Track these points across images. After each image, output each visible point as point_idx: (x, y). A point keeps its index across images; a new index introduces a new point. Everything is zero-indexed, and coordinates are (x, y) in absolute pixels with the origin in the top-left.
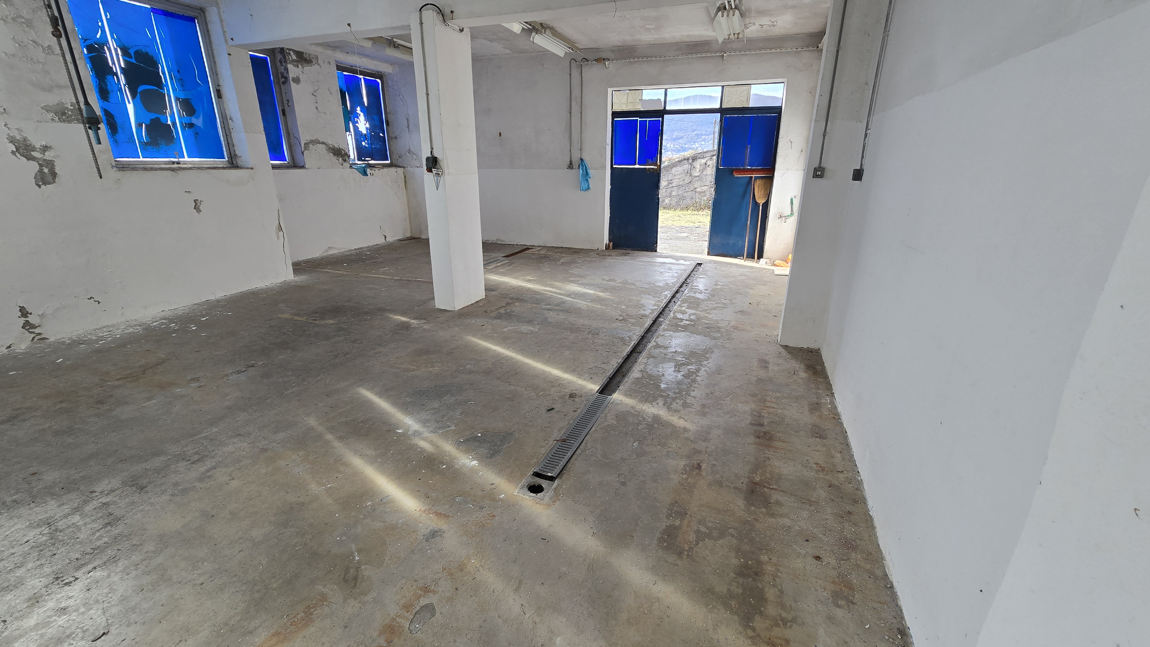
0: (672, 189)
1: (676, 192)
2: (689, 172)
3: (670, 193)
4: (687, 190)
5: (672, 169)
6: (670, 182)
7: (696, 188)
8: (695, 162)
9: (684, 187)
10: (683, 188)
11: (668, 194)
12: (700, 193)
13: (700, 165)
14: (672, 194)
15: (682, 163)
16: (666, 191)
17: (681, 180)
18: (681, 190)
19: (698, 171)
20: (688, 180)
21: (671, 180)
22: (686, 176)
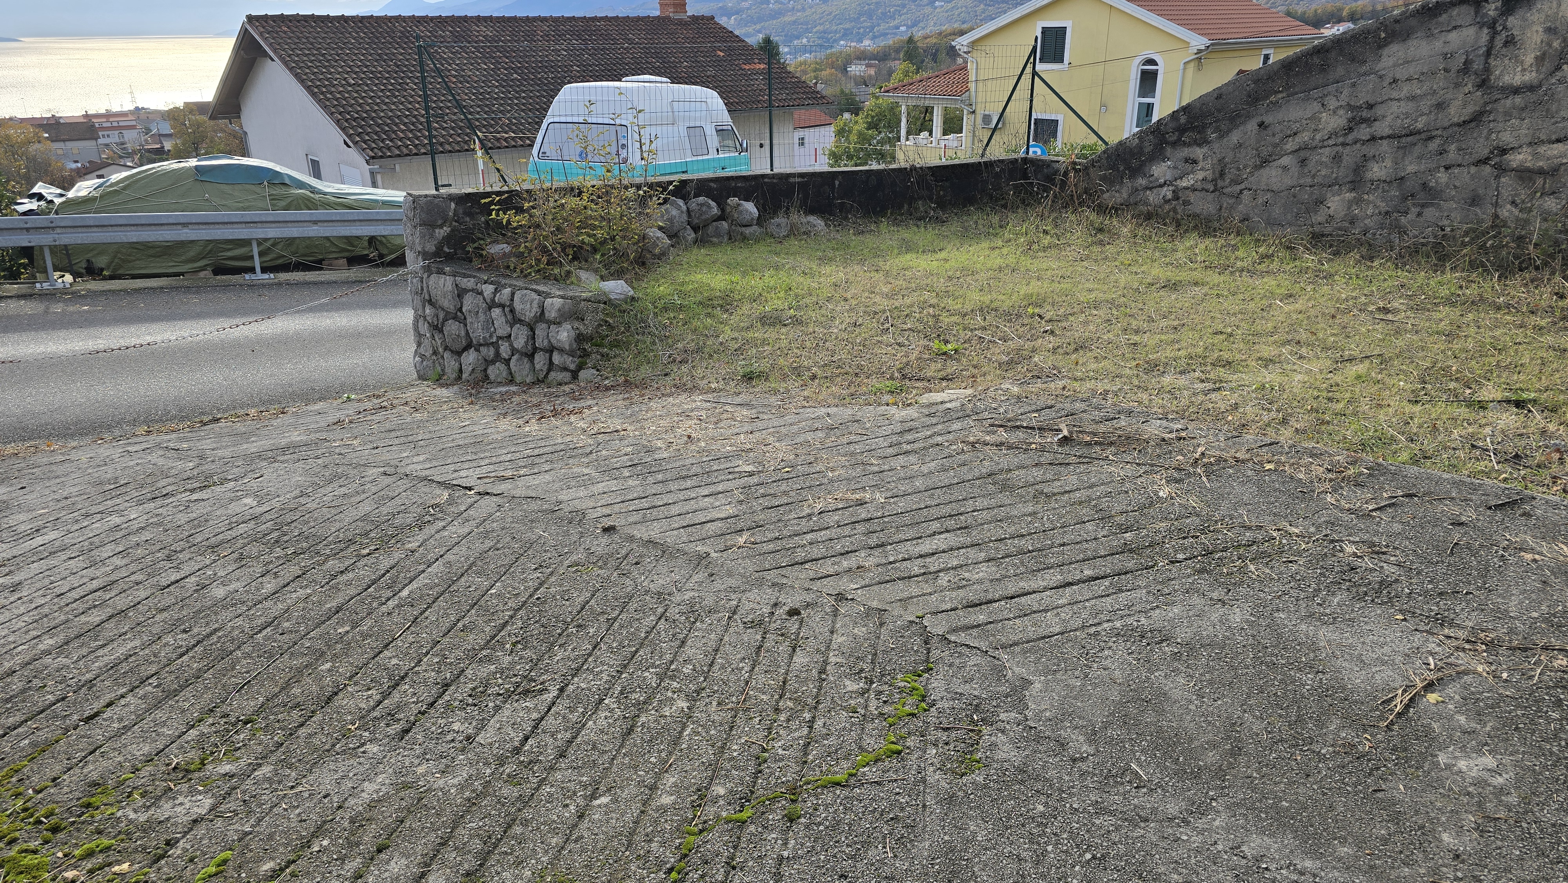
0: (1369, 150)
1: (1388, 163)
2: (1478, 65)
3: (1359, 169)
4: (1452, 155)
5: (1386, 52)
6: (1365, 114)
7: (1504, 151)
8: (1520, 12)
9: (1437, 141)
10: (1434, 145)
11: (1343, 172)
12: (1525, 174)
13: (1549, 30)
14: (1369, 175)
15: (1444, 17)
16: (1337, 158)
17: (1426, 104)
18: (1420, 158)
19: (1529, 59)
20: (1464, 106)
21: (1370, 107)
22: (1457, 85)
